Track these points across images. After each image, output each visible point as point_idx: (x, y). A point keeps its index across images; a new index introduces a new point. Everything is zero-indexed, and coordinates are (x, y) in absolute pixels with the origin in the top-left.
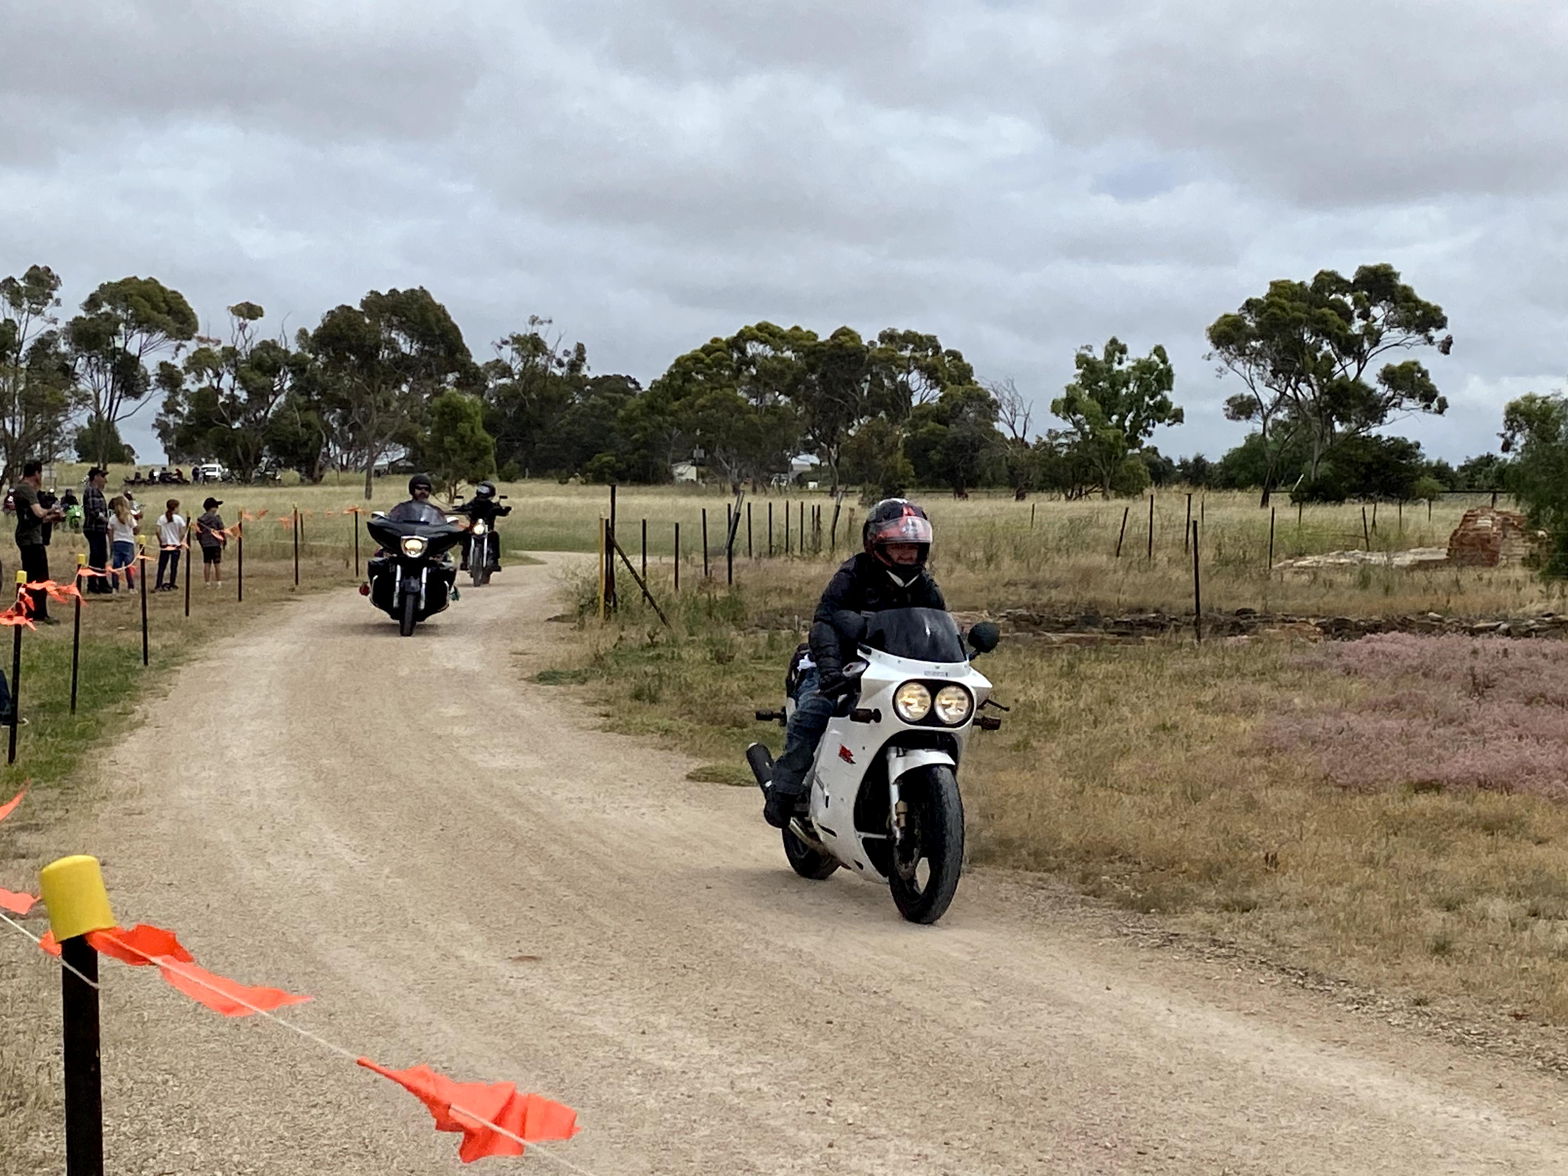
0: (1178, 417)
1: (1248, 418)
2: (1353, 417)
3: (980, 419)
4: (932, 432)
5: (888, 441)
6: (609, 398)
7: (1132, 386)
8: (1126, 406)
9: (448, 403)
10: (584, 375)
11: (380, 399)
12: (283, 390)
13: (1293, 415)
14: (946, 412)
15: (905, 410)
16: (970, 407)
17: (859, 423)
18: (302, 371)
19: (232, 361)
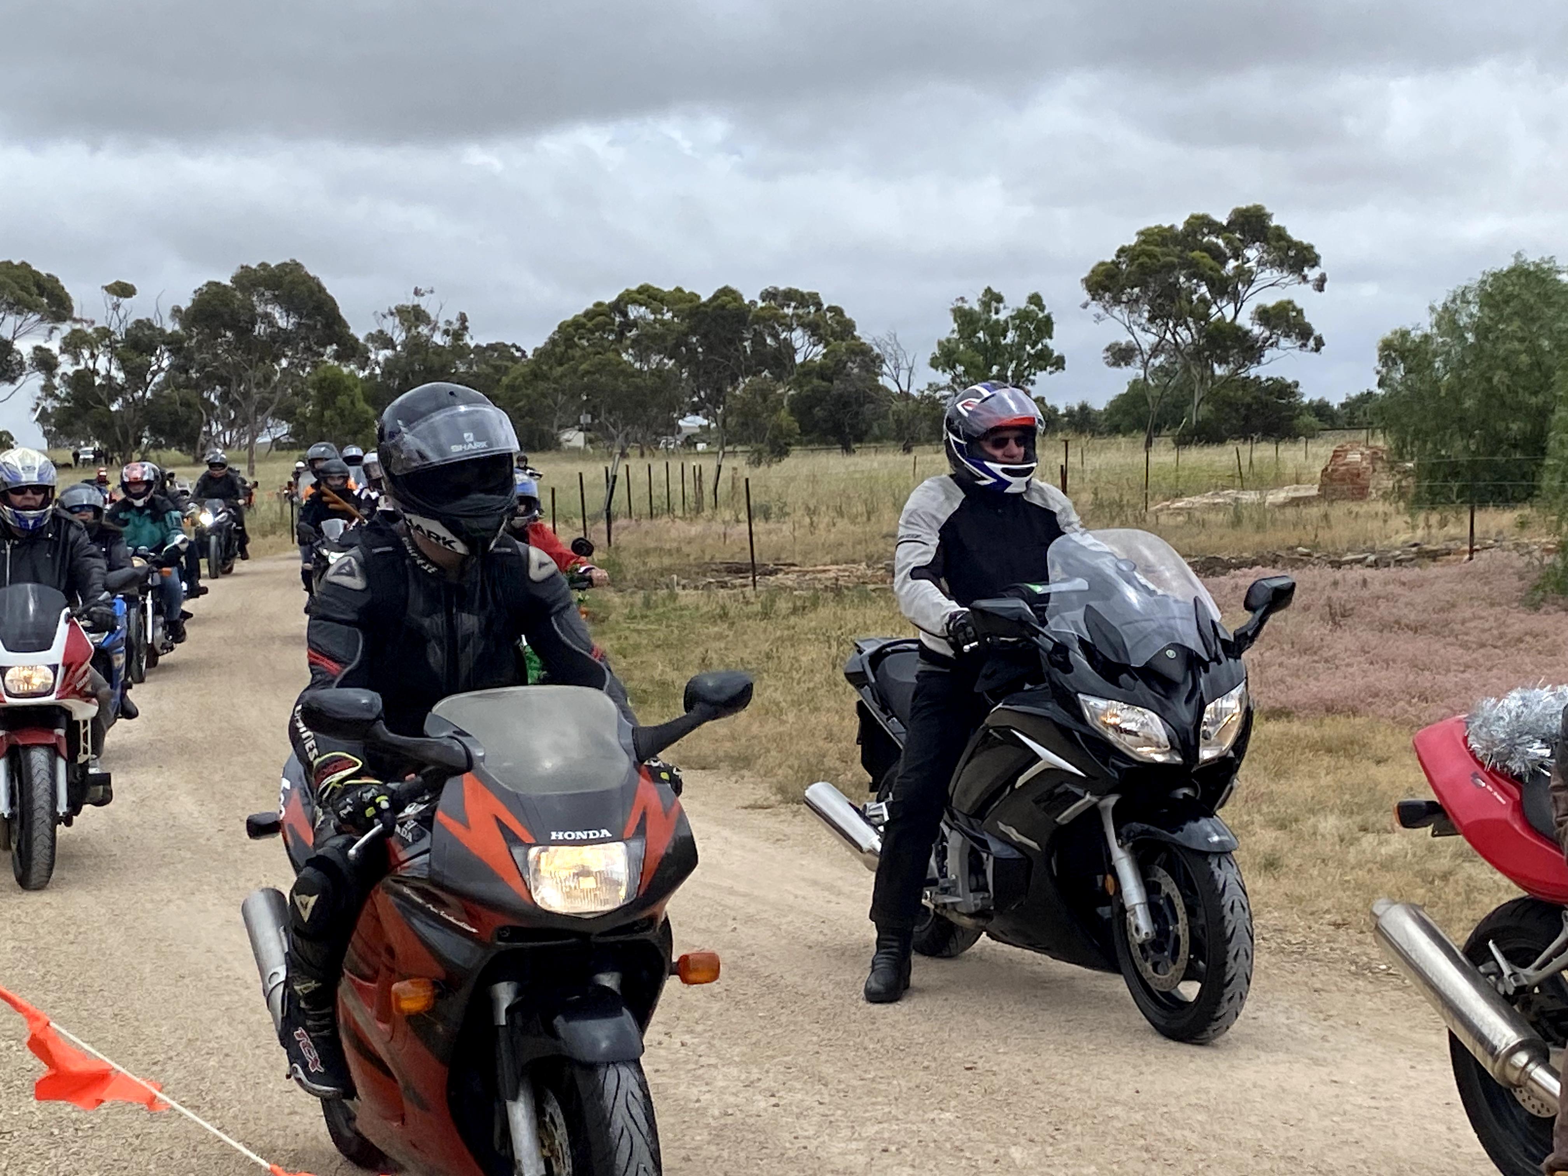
0: (1060, 363)
1: (1127, 364)
2: (1231, 359)
3: (864, 374)
4: (815, 390)
5: (772, 398)
6: (493, 367)
7: (1011, 336)
8: (1007, 356)
9: (328, 375)
10: (466, 344)
11: (259, 375)
12: (160, 369)
13: (1172, 360)
14: (829, 368)
15: (789, 368)
16: (854, 363)
17: (744, 382)
18: (180, 349)
19: (107, 342)
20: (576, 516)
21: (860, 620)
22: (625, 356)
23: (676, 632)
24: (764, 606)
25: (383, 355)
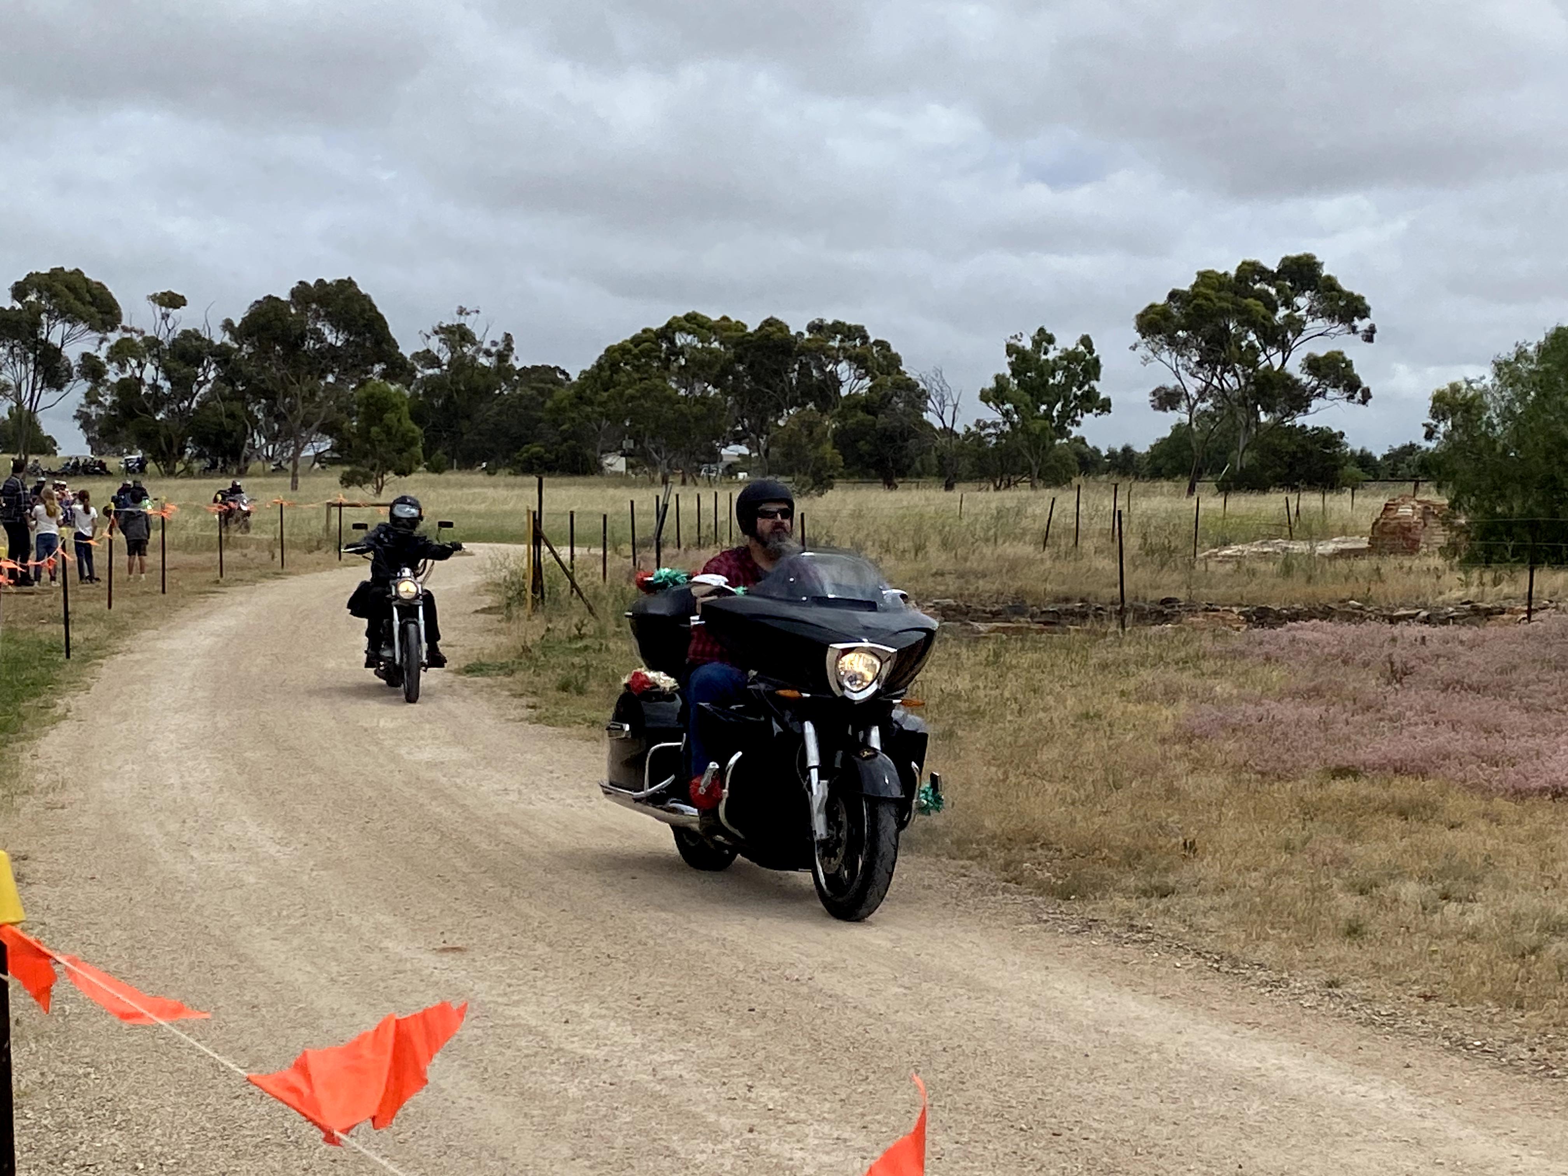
0: (1105, 406)
1: (1174, 408)
2: (1278, 407)
3: (909, 410)
4: (860, 423)
5: (818, 431)
6: (538, 389)
7: (1059, 377)
8: (1053, 395)
9: (377, 391)
10: (512, 365)
11: (305, 389)
12: (207, 380)
13: (1218, 405)
14: (875, 402)
15: (834, 400)
16: (899, 397)
17: (788, 413)
18: (227, 361)
19: (155, 351)
20: (626, 543)
22: (670, 383)
25: (429, 373)
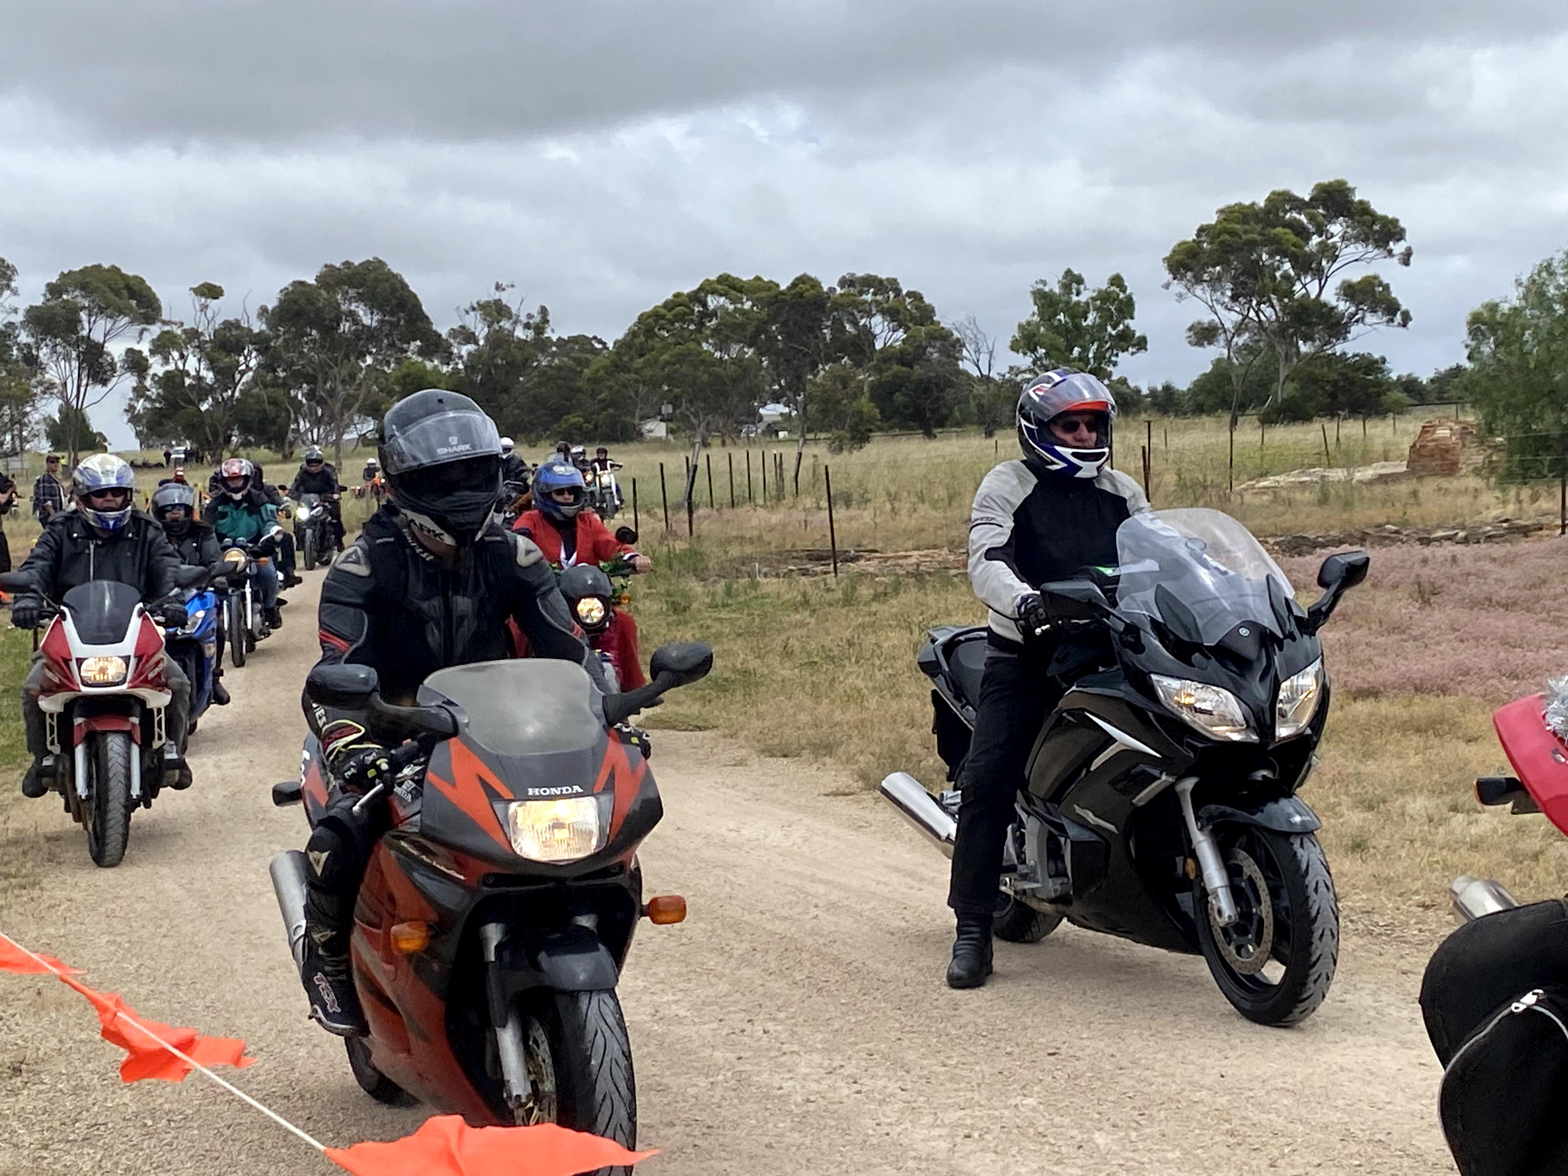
0: (1141, 345)
1: (1210, 343)
2: (1317, 336)
3: (944, 359)
4: (895, 376)
5: (852, 384)
6: (575, 359)
7: (1092, 317)
8: (1088, 337)
9: (413, 371)
10: (547, 337)
11: (344, 372)
12: (248, 369)
13: (1256, 338)
14: (909, 354)
15: (868, 354)
16: (934, 347)
17: (824, 370)
18: (267, 348)
19: (196, 343)
20: (658, 506)
21: (942, 605)
22: (705, 346)
23: (757, 619)
24: (845, 593)
25: (466, 349)
